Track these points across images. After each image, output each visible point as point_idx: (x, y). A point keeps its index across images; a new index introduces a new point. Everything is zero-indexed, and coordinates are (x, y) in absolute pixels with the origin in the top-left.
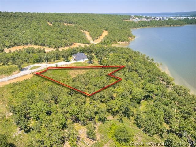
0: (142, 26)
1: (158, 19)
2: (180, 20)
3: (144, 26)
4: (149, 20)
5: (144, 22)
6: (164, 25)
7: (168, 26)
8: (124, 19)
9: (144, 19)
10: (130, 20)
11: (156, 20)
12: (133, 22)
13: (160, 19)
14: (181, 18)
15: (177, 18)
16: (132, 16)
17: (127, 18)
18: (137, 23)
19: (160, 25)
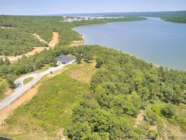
0: (77, 25)
1: (87, 19)
2: (101, 19)
3: (79, 25)
4: (80, 20)
5: (78, 22)
6: (93, 24)
7: (96, 24)
8: (58, 20)
9: (76, 19)
10: (64, 20)
11: (85, 19)
12: (68, 22)
13: (89, 19)
14: (101, 17)
15: (99, 18)
16: (64, 17)
17: (61, 19)
18: (72, 23)
19: (91, 24)
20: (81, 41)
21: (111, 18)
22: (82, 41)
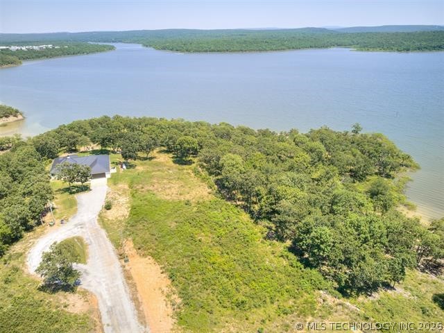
20: (15, 116)
21: (24, 48)
22: (20, 117)
